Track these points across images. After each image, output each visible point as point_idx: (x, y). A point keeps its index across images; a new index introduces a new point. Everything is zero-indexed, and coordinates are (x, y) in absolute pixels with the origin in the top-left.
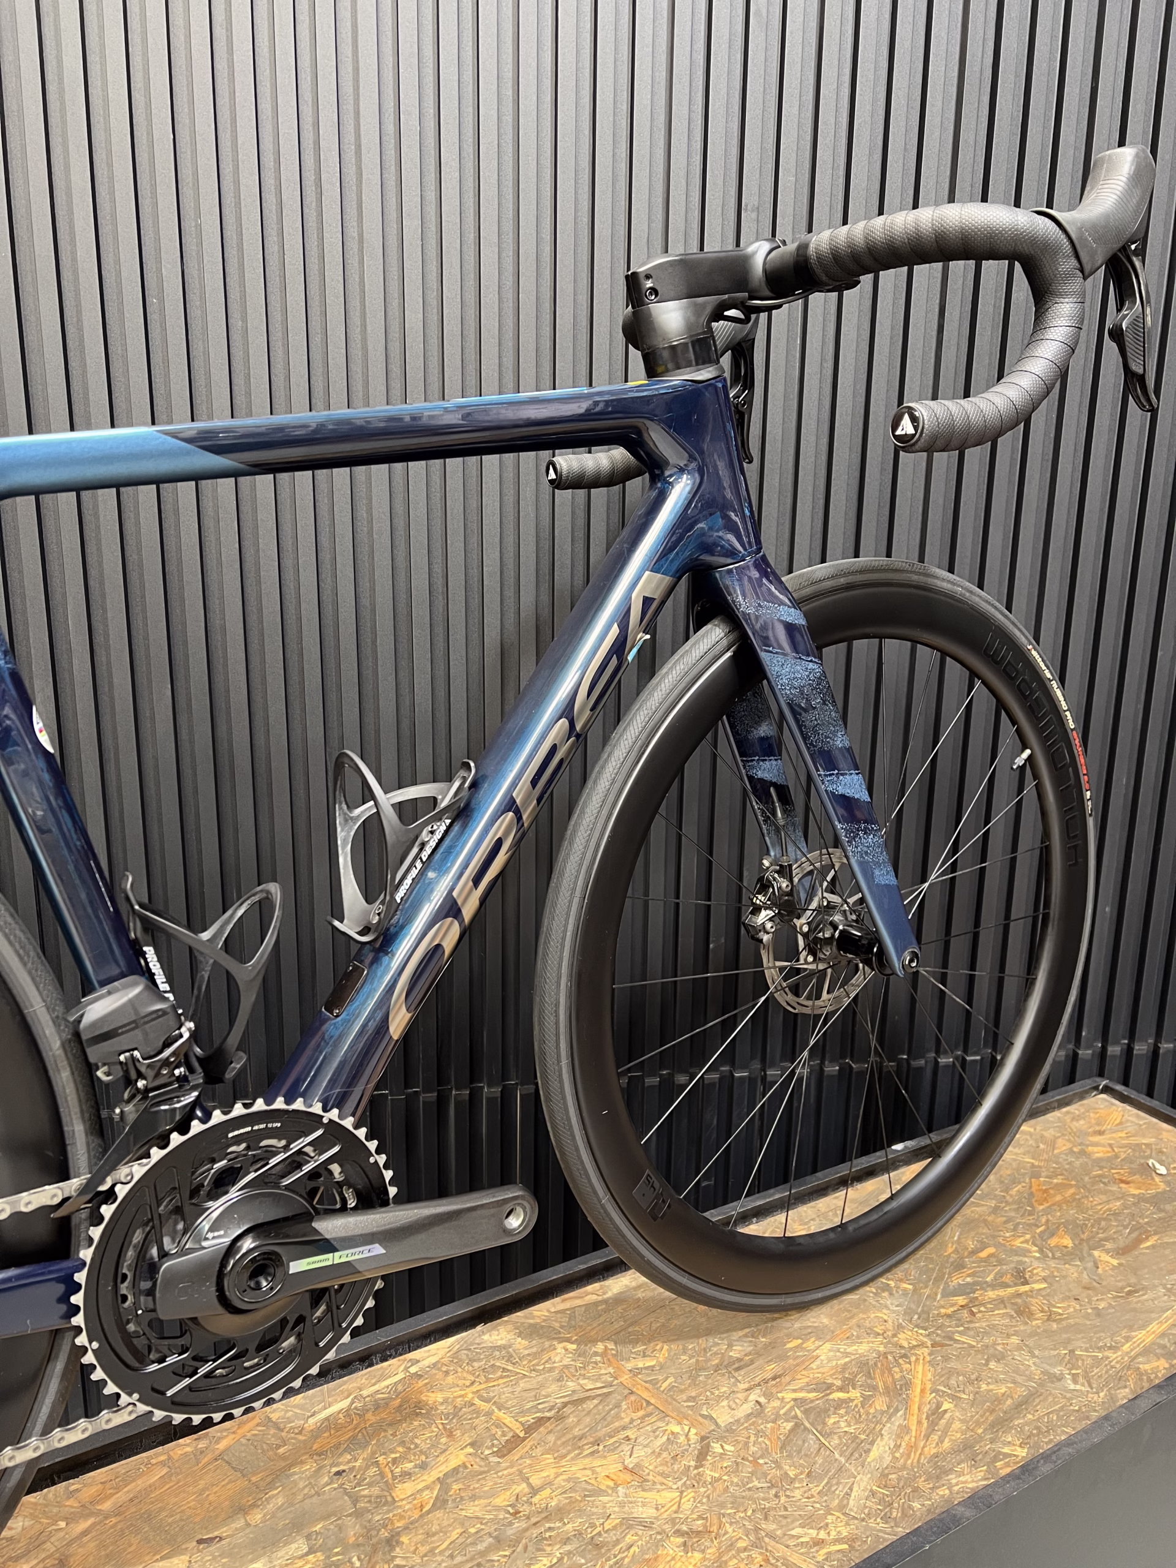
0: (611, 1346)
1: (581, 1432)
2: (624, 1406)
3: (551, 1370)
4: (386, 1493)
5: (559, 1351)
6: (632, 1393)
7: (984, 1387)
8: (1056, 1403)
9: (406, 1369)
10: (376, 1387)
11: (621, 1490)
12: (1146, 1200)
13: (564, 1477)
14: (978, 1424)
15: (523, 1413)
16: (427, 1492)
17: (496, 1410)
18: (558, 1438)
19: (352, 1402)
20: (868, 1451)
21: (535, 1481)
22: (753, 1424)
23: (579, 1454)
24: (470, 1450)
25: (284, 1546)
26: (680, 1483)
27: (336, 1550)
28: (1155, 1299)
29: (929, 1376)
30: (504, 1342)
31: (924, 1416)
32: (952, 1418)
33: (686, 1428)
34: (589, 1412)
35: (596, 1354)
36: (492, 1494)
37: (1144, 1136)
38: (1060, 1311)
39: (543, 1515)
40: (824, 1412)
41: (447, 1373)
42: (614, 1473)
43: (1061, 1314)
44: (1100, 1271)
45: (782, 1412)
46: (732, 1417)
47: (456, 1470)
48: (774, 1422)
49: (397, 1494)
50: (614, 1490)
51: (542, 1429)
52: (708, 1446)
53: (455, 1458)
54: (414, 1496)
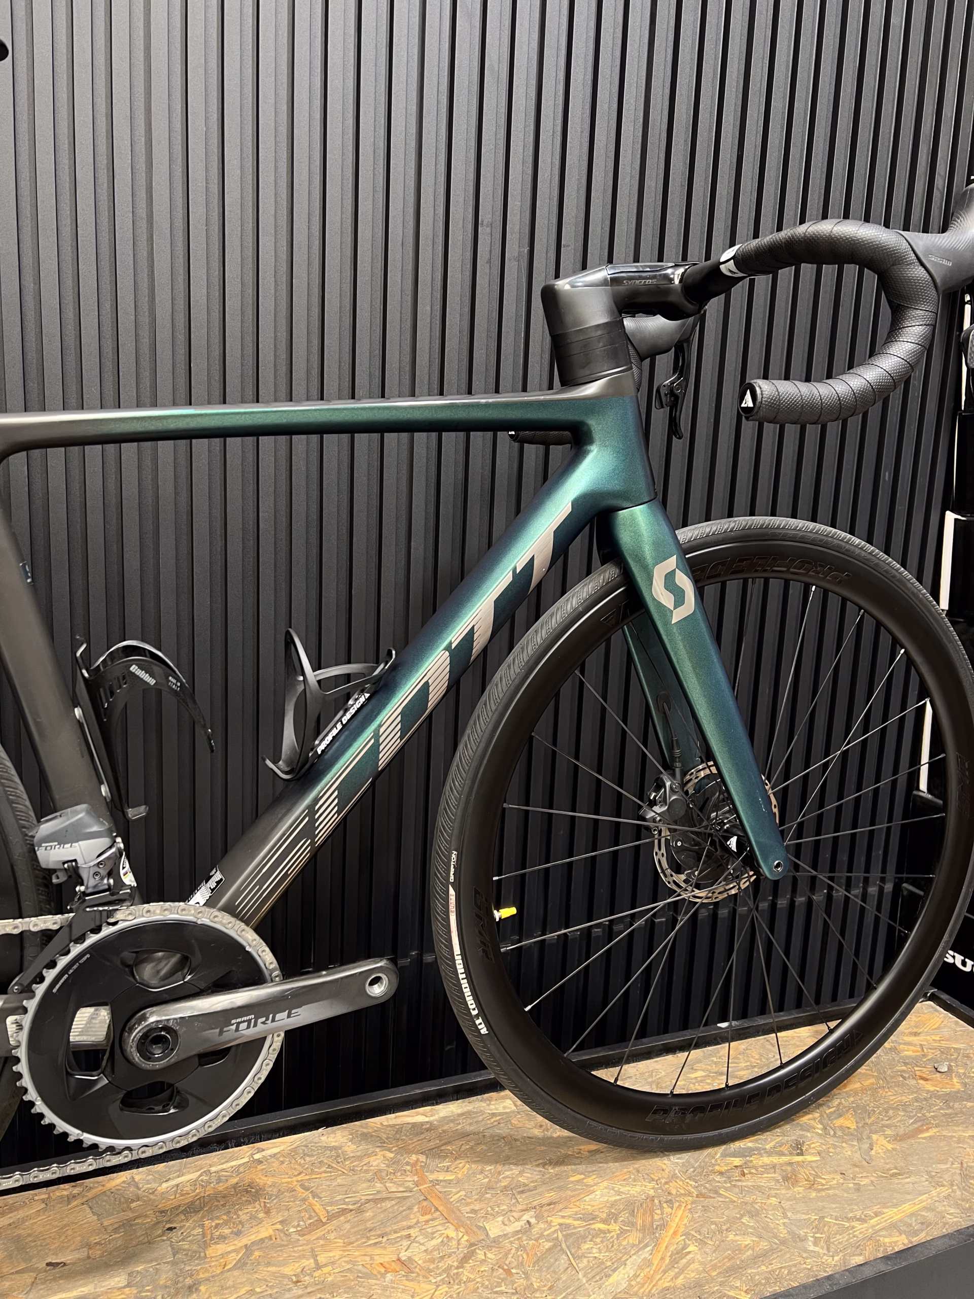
0: (422, 1158)
1: (372, 1225)
2: (415, 1209)
3: (367, 1171)
4: (201, 1250)
5: (378, 1157)
6: (426, 1199)
7: (731, 1237)
8: (791, 1260)
9: (252, 1155)
10: (224, 1166)
11: (389, 1276)
12: (938, 1097)
13: (346, 1259)
14: (714, 1267)
15: (331, 1204)
16: (233, 1254)
17: (311, 1199)
18: (353, 1227)
19: (201, 1175)
20: (610, 1276)
21: (322, 1259)
22: (519, 1239)
23: (366, 1242)
24: (279, 1226)
25: (110, 1278)
26: (439, 1279)
27: (147, 1288)
28: (916, 1183)
29: (685, 1221)
30: (336, 1144)
31: (669, 1254)
32: (692, 1261)
33: (461, 1235)
34: (385, 1210)
35: (407, 1164)
36: (284, 1263)
37: (956, 1041)
38: (823, 1182)
39: (319, 1287)
40: (583, 1238)
41: (283, 1162)
42: (388, 1262)
43: (823, 1185)
44: (873, 1152)
45: (546, 1233)
46: (503, 1230)
47: (262, 1240)
48: (536, 1240)
49: (210, 1252)
50: (383, 1275)
51: (342, 1218)
52: (474, 1252)
53: (265, 1231)
54: (222, 1256)
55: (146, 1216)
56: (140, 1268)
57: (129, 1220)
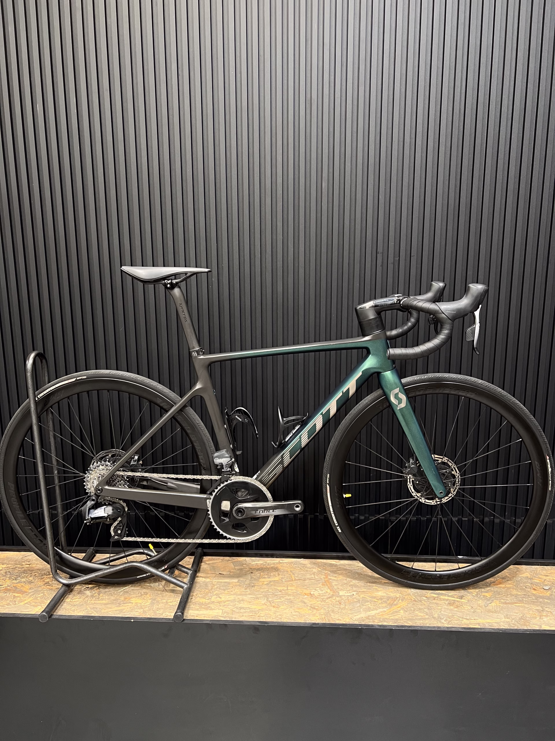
0: (329, 572)
1: (307, 584)
2: (321, 584)
3: (311, 572)
5: (316, 569)
6: (325, 582)
7: (417, 612)
9: (280, 561)
10: (270, 562)
12: (535, 596)
13: (296, 590)
15: (297, 577)
16: (266, 582)
17: (292, 574)
20: (369, 611)
21: (289, 588)
22: (348, 597)
23: (303, 588)
24: (281, 579)
25: (234, 579)
26: (319, 600)
27: (242, 584)
28: (499, 616)
29: (404, 605)
30: (304, 563)
33: (331, 592)
34: (312, 582)
36: (279, 587)
38: (463, 607)
40: (368, 602)
41: (287, 564)
42: (307, 593)
44: (490, 604)
45: (357, 598)
46: (344, 594)
47: (275, 581)
48: (353, 599)
49: (260, 580)
50: (304, 596)
51: (299, 581)
52: (333, 597)
53: (276, 579)
54: (263, 581)
55: (246, 569)
56: (242, 579)
57: (242, 569)
